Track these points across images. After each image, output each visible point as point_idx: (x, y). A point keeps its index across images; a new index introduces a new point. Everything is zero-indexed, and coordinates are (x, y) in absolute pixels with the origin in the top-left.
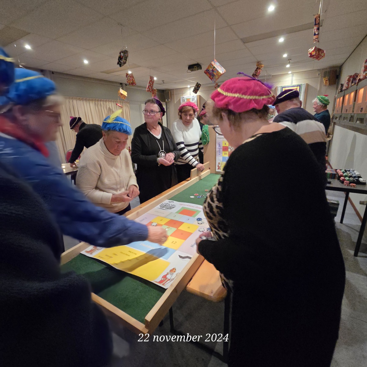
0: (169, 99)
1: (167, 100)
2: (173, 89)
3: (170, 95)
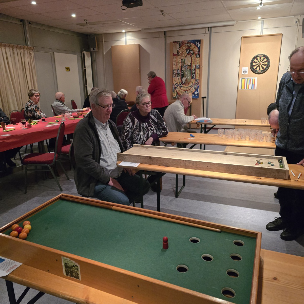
0: (95, 48)
1: (92, 49)
2: (102, 34)
3: (97, 42)
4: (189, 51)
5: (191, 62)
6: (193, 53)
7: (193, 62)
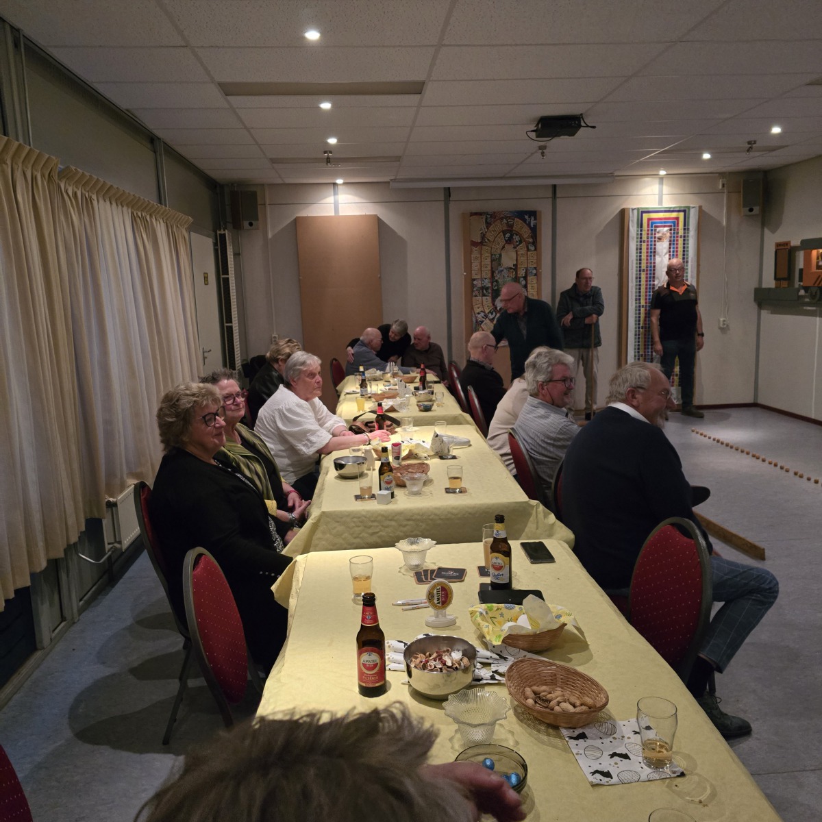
0: (253, 222)
1: (246, 224)
2: (263, 185)
4: (510, 237)
5: (517, 260)
6: (521, 242)
7: (519, 262)
